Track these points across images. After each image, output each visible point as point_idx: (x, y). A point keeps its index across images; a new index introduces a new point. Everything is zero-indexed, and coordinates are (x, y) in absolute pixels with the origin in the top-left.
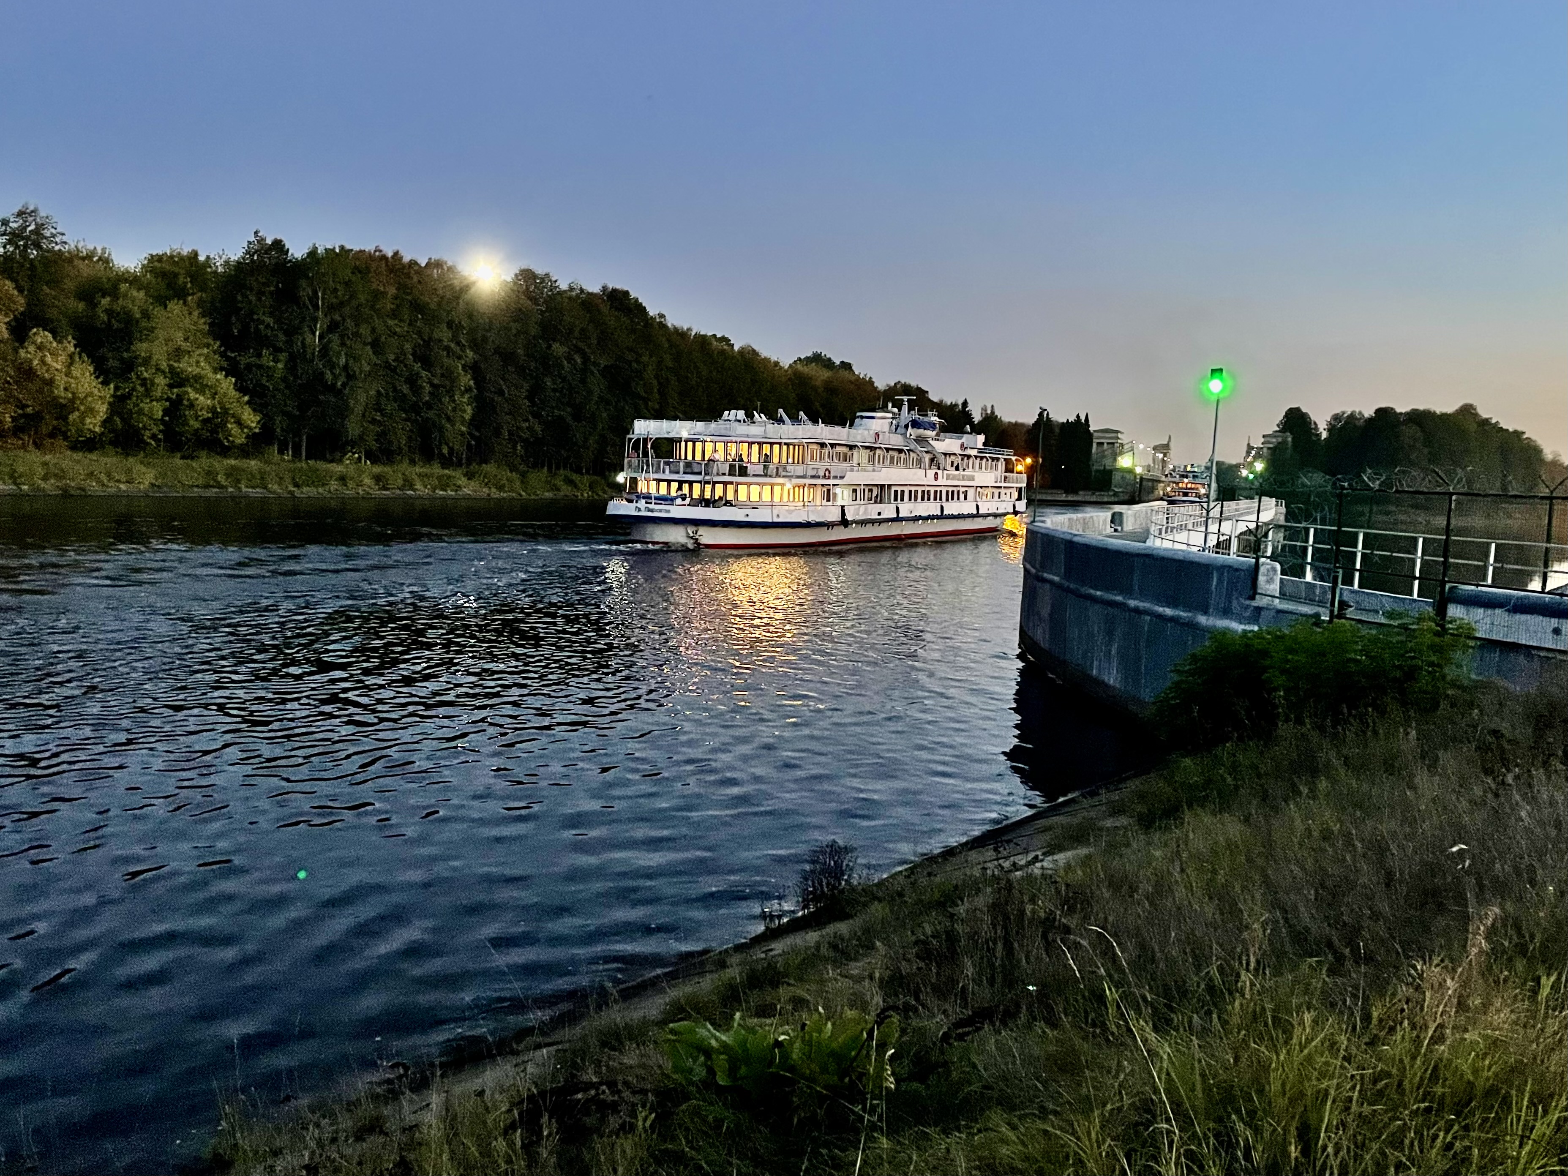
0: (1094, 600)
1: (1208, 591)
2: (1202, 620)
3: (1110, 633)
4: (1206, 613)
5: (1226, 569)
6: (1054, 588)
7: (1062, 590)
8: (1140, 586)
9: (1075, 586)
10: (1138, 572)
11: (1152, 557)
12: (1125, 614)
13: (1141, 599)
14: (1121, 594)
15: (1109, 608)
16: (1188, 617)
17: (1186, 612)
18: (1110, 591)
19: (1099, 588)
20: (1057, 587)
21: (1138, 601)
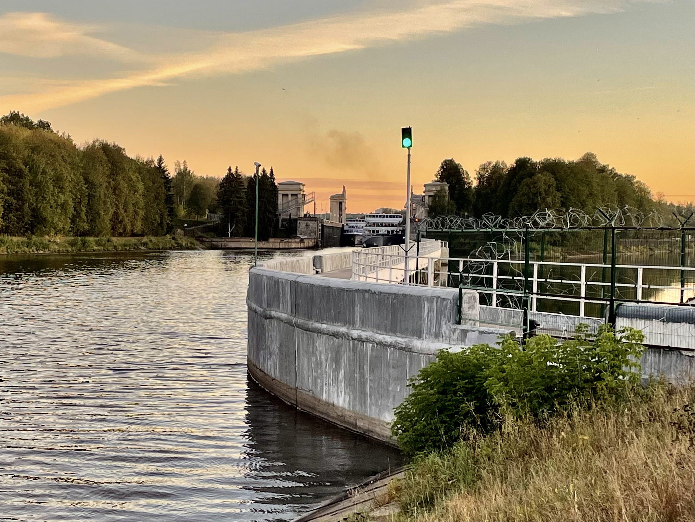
0: (319, 332)
1: (421, 318)
2: (417, 344)
3: (337, 360)
4: (420, 337)
5: (435, 299)
6: (282, 324)
7: (290, 325)
8: (362, 318)
9: (302, 321)
10: (359, 306)
11: (370, 292)
12: (349, 343)
13: (363, 329)
14: (344, 325)
15: (335, 339)
16: (405, 342)
17: (403, 338)
18: (335, 324)
19: (325, 322)
20: (285, 323)
21: (360, 331)
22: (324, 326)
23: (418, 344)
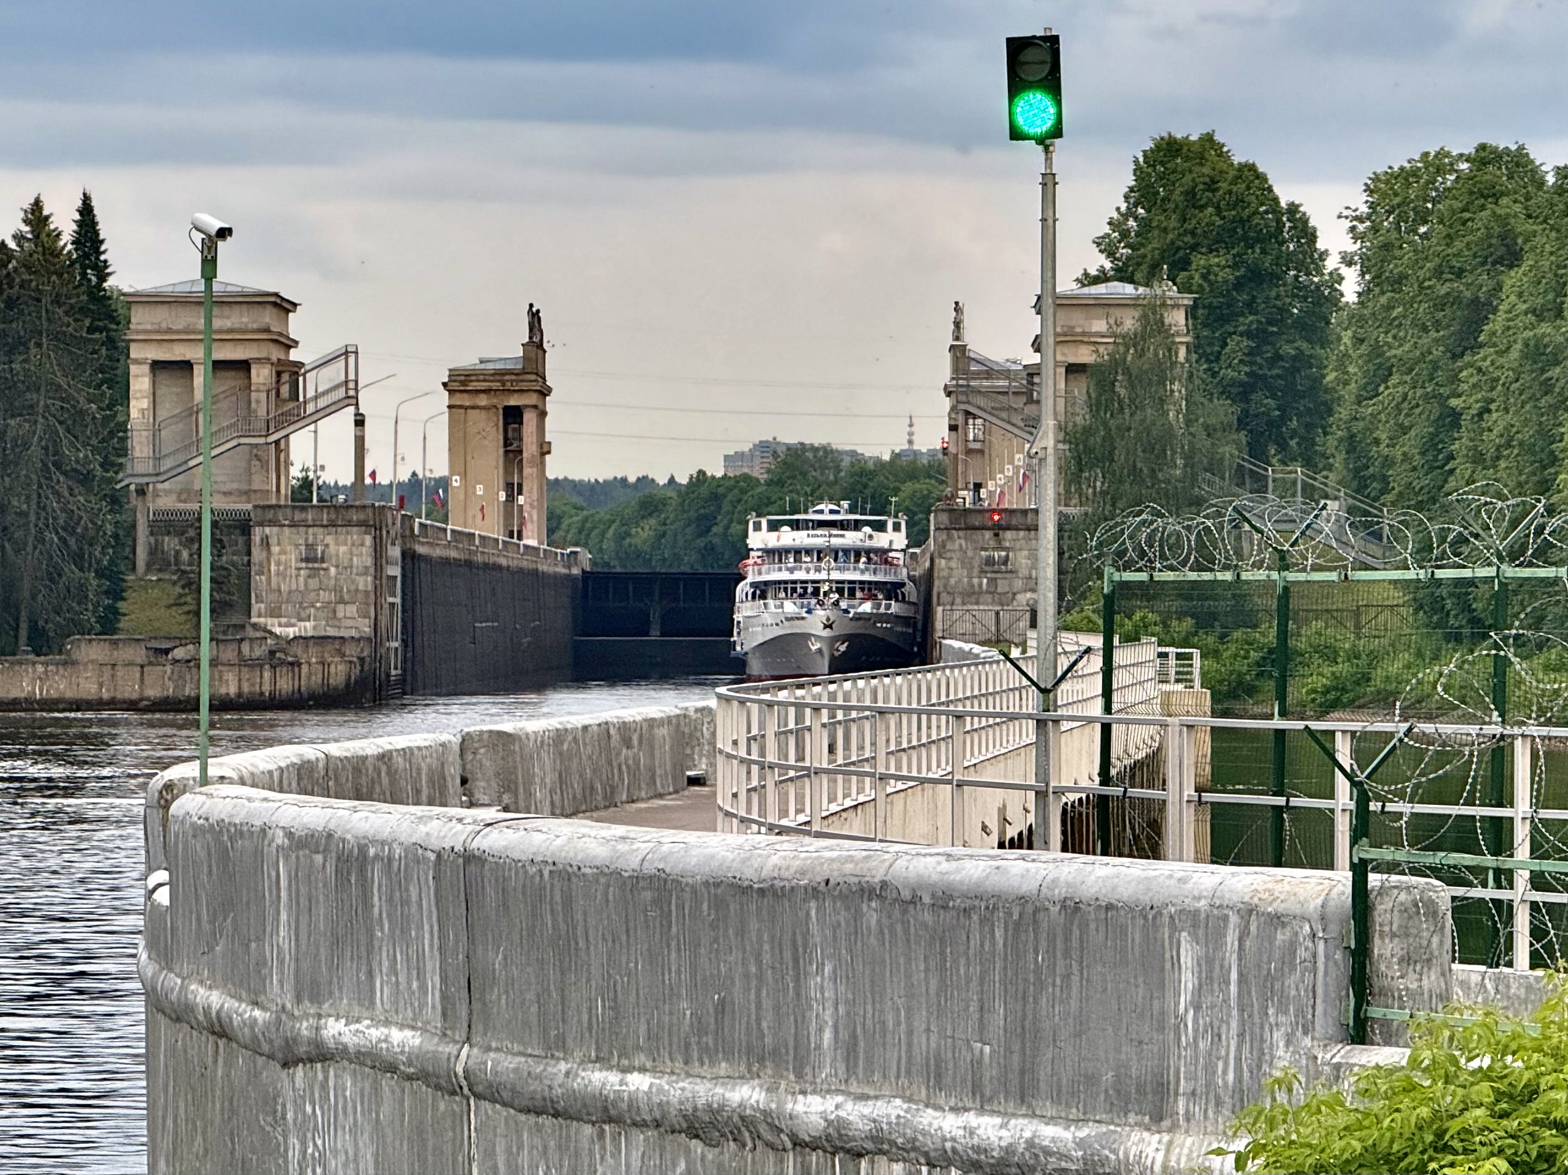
1: (1161, 1018)
2: (1145, 1149)
4: (1158, 1117)
5: (1234, 919)
6: (388, 1083)
7: (438, 1087)
8: (844, 1035)
9: (509, 1063)
10: (828, 969)
11: (891, 895)
12: (782, 1161)
13: (854, 1087)
14: (749, 1075)
15: (697, 1146)
16: (1080, 1144)
17: (1068, 1122)
18: (696, 1069)
19: (641, 1059)
20: (410, 1078)
21: (840, 1099)
22: (639, 1082)
23: (1150, 1151)
